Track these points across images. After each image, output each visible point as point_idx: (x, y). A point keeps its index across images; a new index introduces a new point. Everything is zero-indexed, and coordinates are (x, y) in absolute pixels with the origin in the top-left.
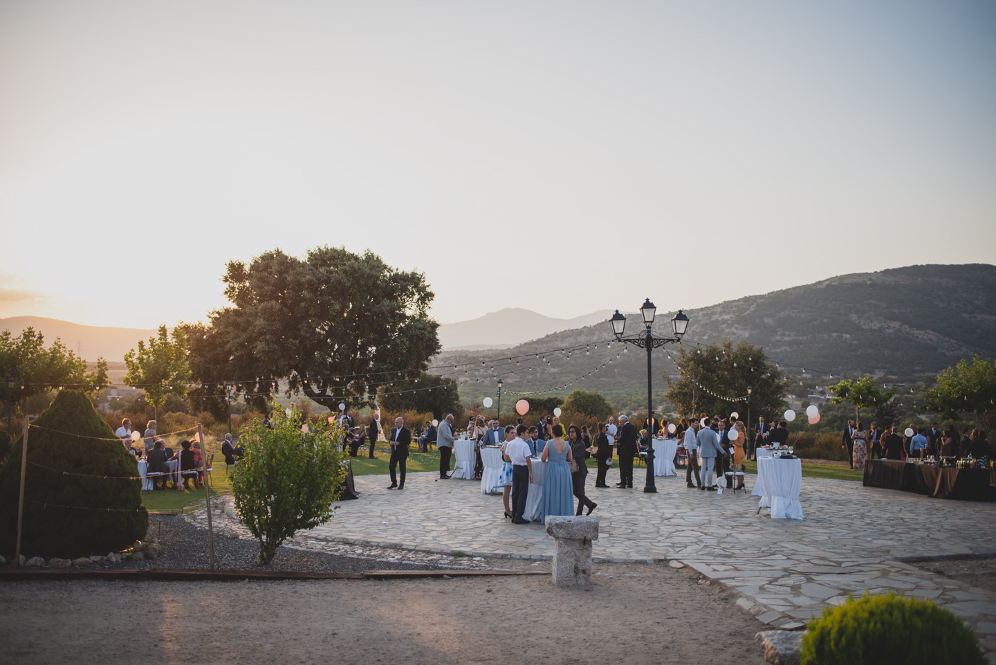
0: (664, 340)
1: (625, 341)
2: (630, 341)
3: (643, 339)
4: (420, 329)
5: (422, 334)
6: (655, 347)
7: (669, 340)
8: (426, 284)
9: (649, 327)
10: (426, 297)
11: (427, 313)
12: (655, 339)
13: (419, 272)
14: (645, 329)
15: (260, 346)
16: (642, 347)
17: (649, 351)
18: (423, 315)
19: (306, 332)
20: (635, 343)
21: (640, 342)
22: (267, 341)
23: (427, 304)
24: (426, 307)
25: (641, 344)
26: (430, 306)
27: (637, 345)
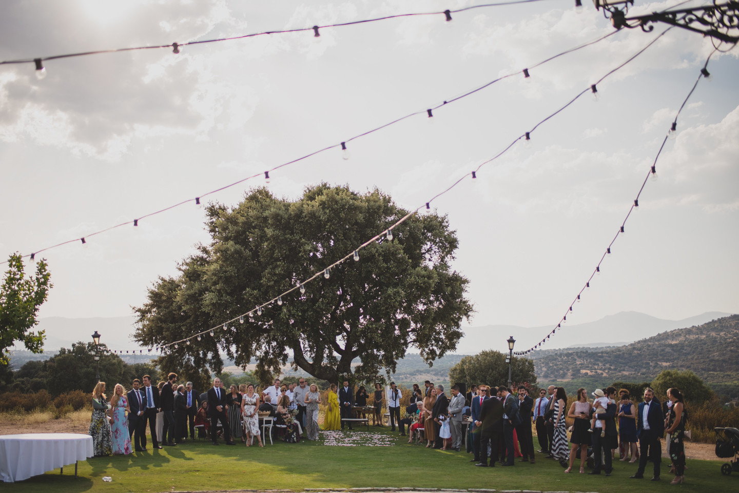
2: (667, 18)
3: (733, 6)
4: (423, 276)
5: (424, 283)
8: (450, 229)
10: (449, 244)
11: (449, 264)
13: (441, 215)
15: (208, 297)
18: (444, 265)
19: (269, 280)
20: (696, 25)
21: (721, 21)
22: (219, 291)
23: (449, 252)
24: (449, 256)
25: (724, 25)
26: (453, 255)
27: (706, 33)
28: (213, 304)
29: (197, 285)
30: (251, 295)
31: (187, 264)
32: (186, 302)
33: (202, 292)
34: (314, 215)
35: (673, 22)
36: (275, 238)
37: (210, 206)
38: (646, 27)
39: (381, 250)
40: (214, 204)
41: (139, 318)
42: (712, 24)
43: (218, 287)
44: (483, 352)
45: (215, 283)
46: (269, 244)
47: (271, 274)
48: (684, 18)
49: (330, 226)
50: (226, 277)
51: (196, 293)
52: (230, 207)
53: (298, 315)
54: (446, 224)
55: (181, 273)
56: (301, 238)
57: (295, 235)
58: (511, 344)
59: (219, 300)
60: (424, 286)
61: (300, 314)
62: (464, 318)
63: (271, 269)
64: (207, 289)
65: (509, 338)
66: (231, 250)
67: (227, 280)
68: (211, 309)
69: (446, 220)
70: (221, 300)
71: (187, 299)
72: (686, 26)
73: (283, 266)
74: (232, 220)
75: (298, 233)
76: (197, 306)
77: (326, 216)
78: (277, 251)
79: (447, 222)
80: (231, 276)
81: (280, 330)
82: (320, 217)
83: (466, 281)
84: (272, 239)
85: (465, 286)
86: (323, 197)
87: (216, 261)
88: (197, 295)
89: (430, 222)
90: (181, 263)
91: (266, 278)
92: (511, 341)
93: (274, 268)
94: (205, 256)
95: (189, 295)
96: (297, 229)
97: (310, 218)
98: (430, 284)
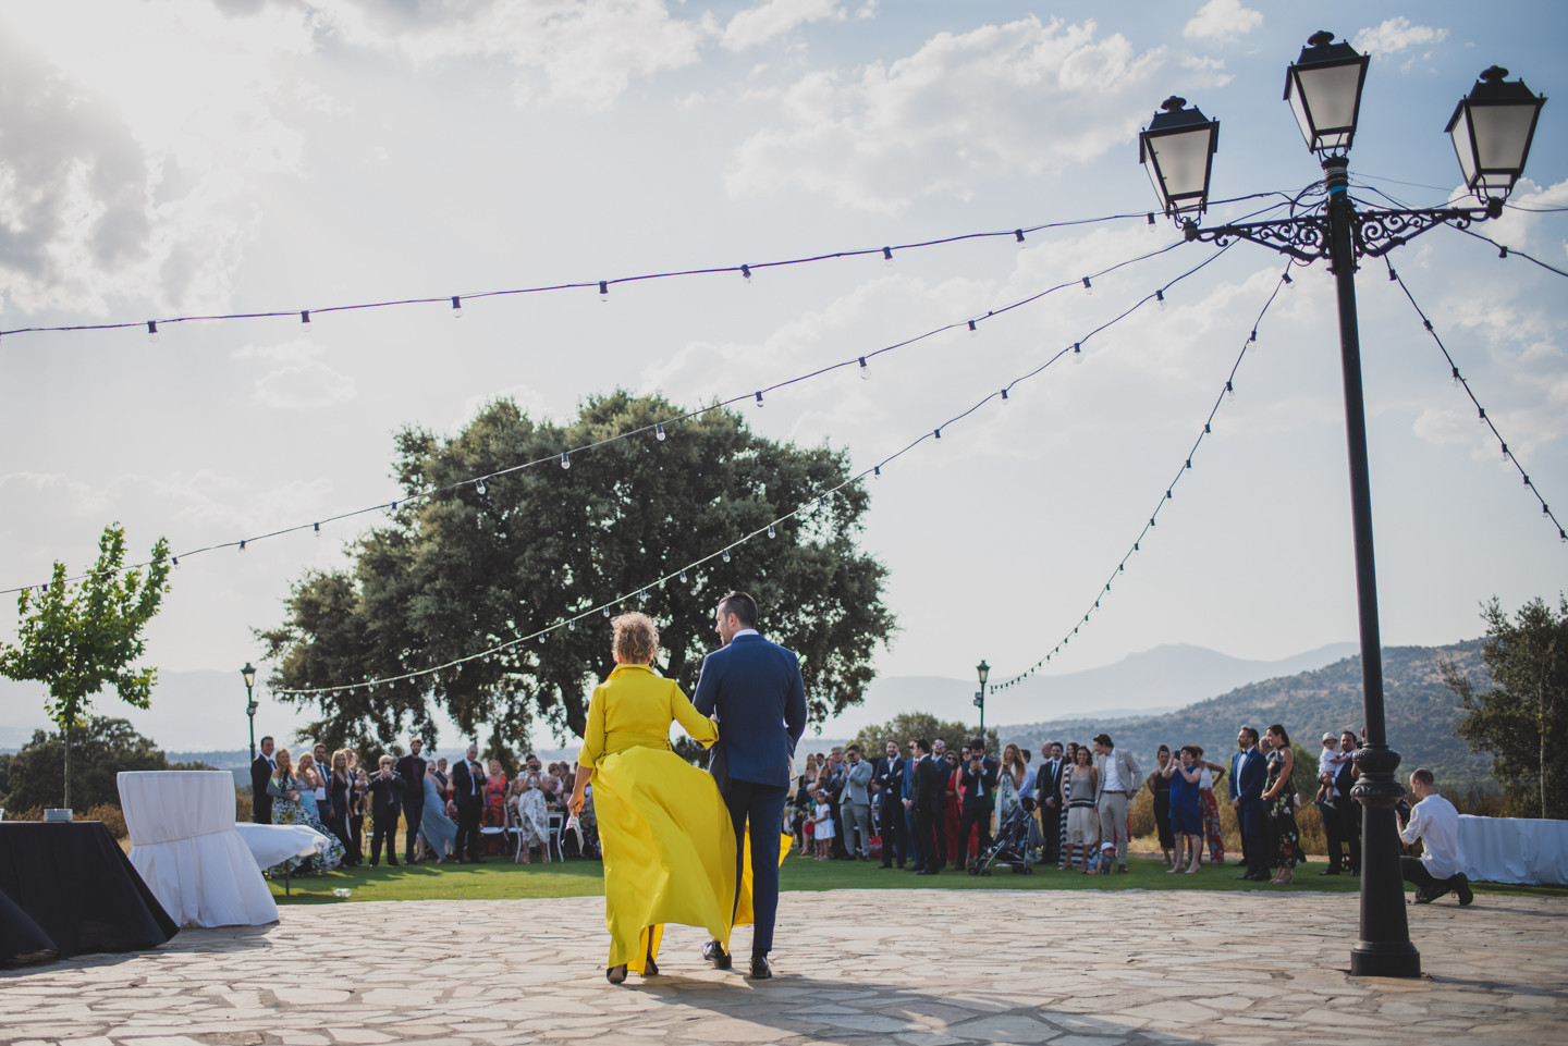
0: (1416, 213)
1: (1219, 232)
2: (1242, 231)
3: (1310, 221)
4: (814, 561)
5: (816, 572)
6: (1376, 253)
7: (1441, 216)
8: (853, 474)
9: (1336, 168)
10: (853, 502)
11: (852, 539)
12: (1370, 216)
13: (835, 448)
14: (1322, 175)
16: (1310, 258)
17: (1344, 272)
18: (843, 543)
19: (531, 570)
20: (1272, 240)
21: (1297, 236)
22: (439, 593)
23: (852, 519)
24: (851, 525)
25: (1301, 241)
26: (860, 523)
27: (1283, 250)
28: (429, 618)
29: (392, 584)
30: (498, 599)
31: (365, 545)
32: (375, 616)
33: (404, 595)
34: (613, 450)
35: (1248, 236)
36: (540, 493)
37: (404, 433)
38: (1221, 241)
39: (734, 514)
40: (413, 430)
41: (268, 650)
42: (1289, 240)
43: (438, 584)
44: (900, 716)
45: (430, 578)
46: (529, 504)
47: (534, 559)
48: (1260, 232)
49: (643, 470)
50: (450, 566)
51: (392, 598)
52: (441, 435)
53: (585, 635)
54: (846, 466)
55: (355, 562)
56: (588, 493)
57: (577, 487)
58: (983, 673)
59: (440, 609)
60: (816, 578)
61: (589, 632)
62: (879, 641)
63: (535, 550)
64: (412, 591)
65: (979, 663)
66: (459, 516)
67: (453, 571)
68: (425, 627)
69: (845, 458)
70: (444, 609)
71: (377, 609)
72: (1261, 242)
73: (557, 545)
74: (451, 461)
75: (582, 483)
76: (396, 621)
77: (635, 452)
78: (545, 516)
79: (847, 462)
80: (460, 565)
81: (553, 663)
82: (623, 453)
83: (882, 573)
84: (535, 495)
85: (881, 581)
86: (627, 416)
87: (429, 538)
88: (395, 601)
89: (816, 461)
90: (351, 544)
91: (526, 568)
92: (983, 668)
93: (539, 549)
94: (401, 528)
95: (380, 602)
96: (579, 477)
97: (605, 455)
98: (825, 574)
